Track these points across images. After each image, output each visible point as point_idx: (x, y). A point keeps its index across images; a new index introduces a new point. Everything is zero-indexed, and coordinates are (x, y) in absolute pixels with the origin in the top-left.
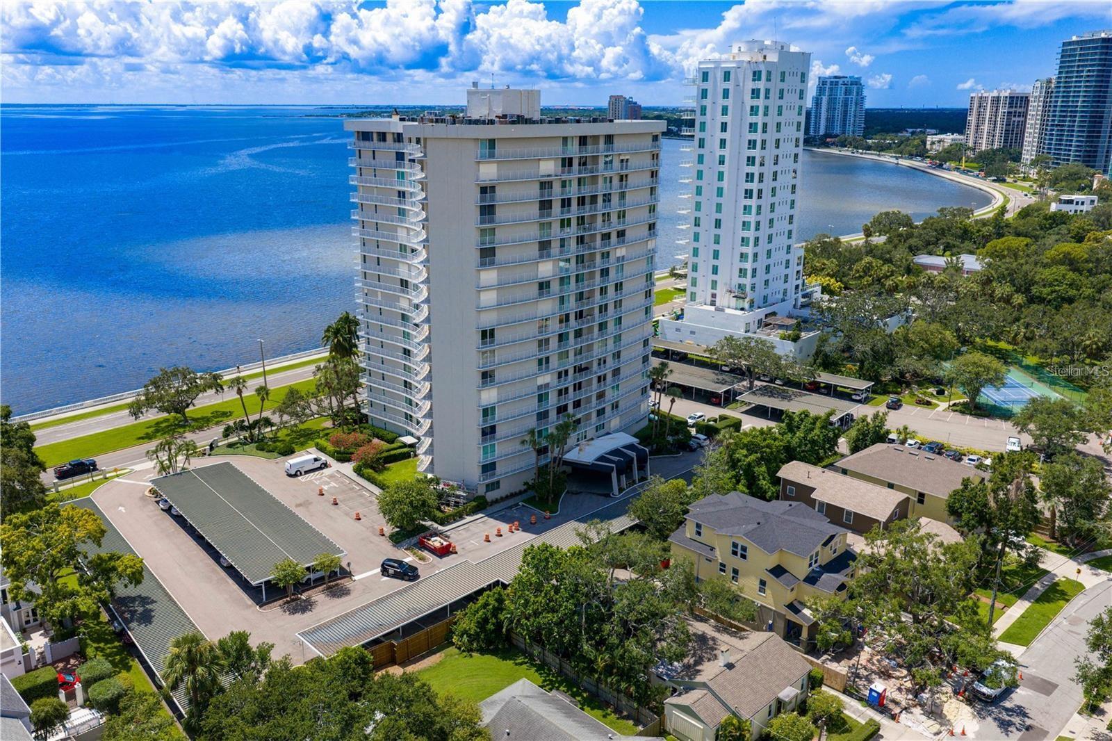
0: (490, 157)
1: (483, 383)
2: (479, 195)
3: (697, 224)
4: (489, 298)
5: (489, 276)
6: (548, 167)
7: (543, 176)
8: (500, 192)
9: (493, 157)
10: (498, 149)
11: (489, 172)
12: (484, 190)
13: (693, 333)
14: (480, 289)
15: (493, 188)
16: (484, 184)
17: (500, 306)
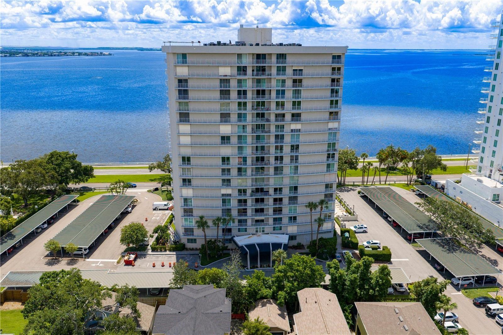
0: (183, 63)
1: (184, 185)
2: (177, 83)
3: (488, 121)
4: (185, 140)
5: (185, 128)
6: (225, 71)
7: (221, 76)
8: (190, 83)
9: (186, 63)
10: (189, 59)
11: (183, 71)
12: (180, 81)
13: (461, 192)
14: (179, 134)
15: (186, 81)
16: (180, 78)
17: (192, 145)
